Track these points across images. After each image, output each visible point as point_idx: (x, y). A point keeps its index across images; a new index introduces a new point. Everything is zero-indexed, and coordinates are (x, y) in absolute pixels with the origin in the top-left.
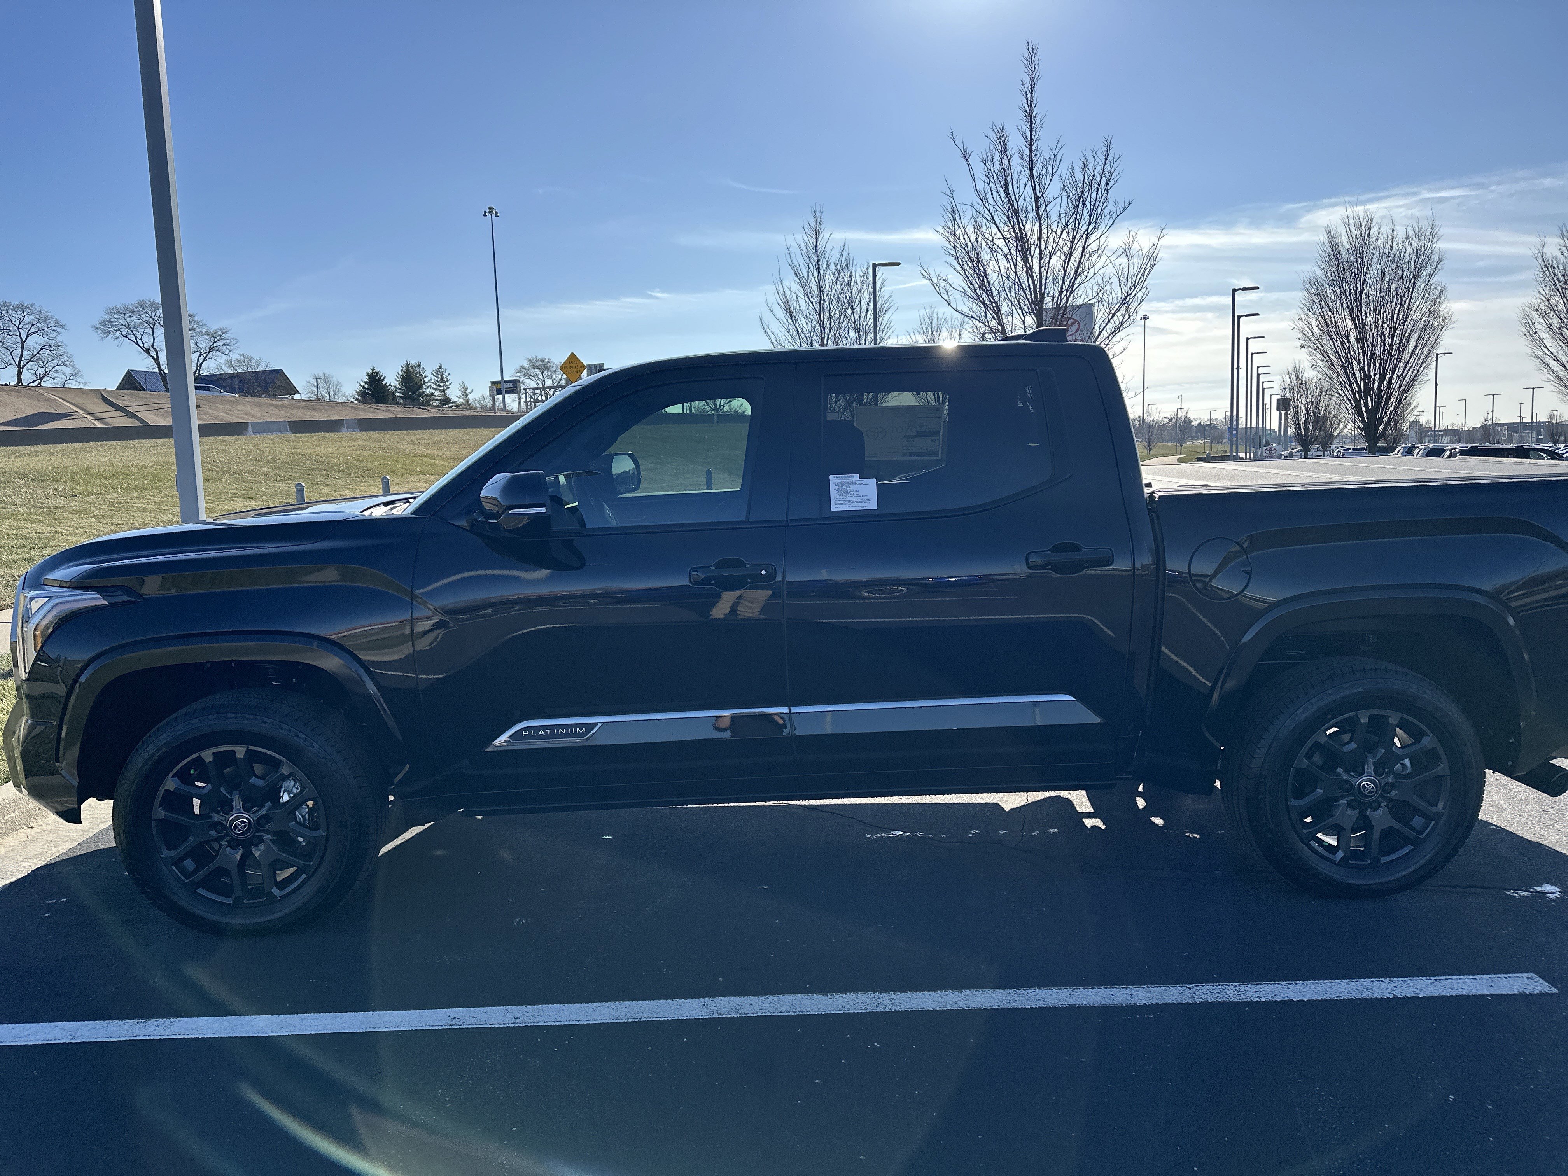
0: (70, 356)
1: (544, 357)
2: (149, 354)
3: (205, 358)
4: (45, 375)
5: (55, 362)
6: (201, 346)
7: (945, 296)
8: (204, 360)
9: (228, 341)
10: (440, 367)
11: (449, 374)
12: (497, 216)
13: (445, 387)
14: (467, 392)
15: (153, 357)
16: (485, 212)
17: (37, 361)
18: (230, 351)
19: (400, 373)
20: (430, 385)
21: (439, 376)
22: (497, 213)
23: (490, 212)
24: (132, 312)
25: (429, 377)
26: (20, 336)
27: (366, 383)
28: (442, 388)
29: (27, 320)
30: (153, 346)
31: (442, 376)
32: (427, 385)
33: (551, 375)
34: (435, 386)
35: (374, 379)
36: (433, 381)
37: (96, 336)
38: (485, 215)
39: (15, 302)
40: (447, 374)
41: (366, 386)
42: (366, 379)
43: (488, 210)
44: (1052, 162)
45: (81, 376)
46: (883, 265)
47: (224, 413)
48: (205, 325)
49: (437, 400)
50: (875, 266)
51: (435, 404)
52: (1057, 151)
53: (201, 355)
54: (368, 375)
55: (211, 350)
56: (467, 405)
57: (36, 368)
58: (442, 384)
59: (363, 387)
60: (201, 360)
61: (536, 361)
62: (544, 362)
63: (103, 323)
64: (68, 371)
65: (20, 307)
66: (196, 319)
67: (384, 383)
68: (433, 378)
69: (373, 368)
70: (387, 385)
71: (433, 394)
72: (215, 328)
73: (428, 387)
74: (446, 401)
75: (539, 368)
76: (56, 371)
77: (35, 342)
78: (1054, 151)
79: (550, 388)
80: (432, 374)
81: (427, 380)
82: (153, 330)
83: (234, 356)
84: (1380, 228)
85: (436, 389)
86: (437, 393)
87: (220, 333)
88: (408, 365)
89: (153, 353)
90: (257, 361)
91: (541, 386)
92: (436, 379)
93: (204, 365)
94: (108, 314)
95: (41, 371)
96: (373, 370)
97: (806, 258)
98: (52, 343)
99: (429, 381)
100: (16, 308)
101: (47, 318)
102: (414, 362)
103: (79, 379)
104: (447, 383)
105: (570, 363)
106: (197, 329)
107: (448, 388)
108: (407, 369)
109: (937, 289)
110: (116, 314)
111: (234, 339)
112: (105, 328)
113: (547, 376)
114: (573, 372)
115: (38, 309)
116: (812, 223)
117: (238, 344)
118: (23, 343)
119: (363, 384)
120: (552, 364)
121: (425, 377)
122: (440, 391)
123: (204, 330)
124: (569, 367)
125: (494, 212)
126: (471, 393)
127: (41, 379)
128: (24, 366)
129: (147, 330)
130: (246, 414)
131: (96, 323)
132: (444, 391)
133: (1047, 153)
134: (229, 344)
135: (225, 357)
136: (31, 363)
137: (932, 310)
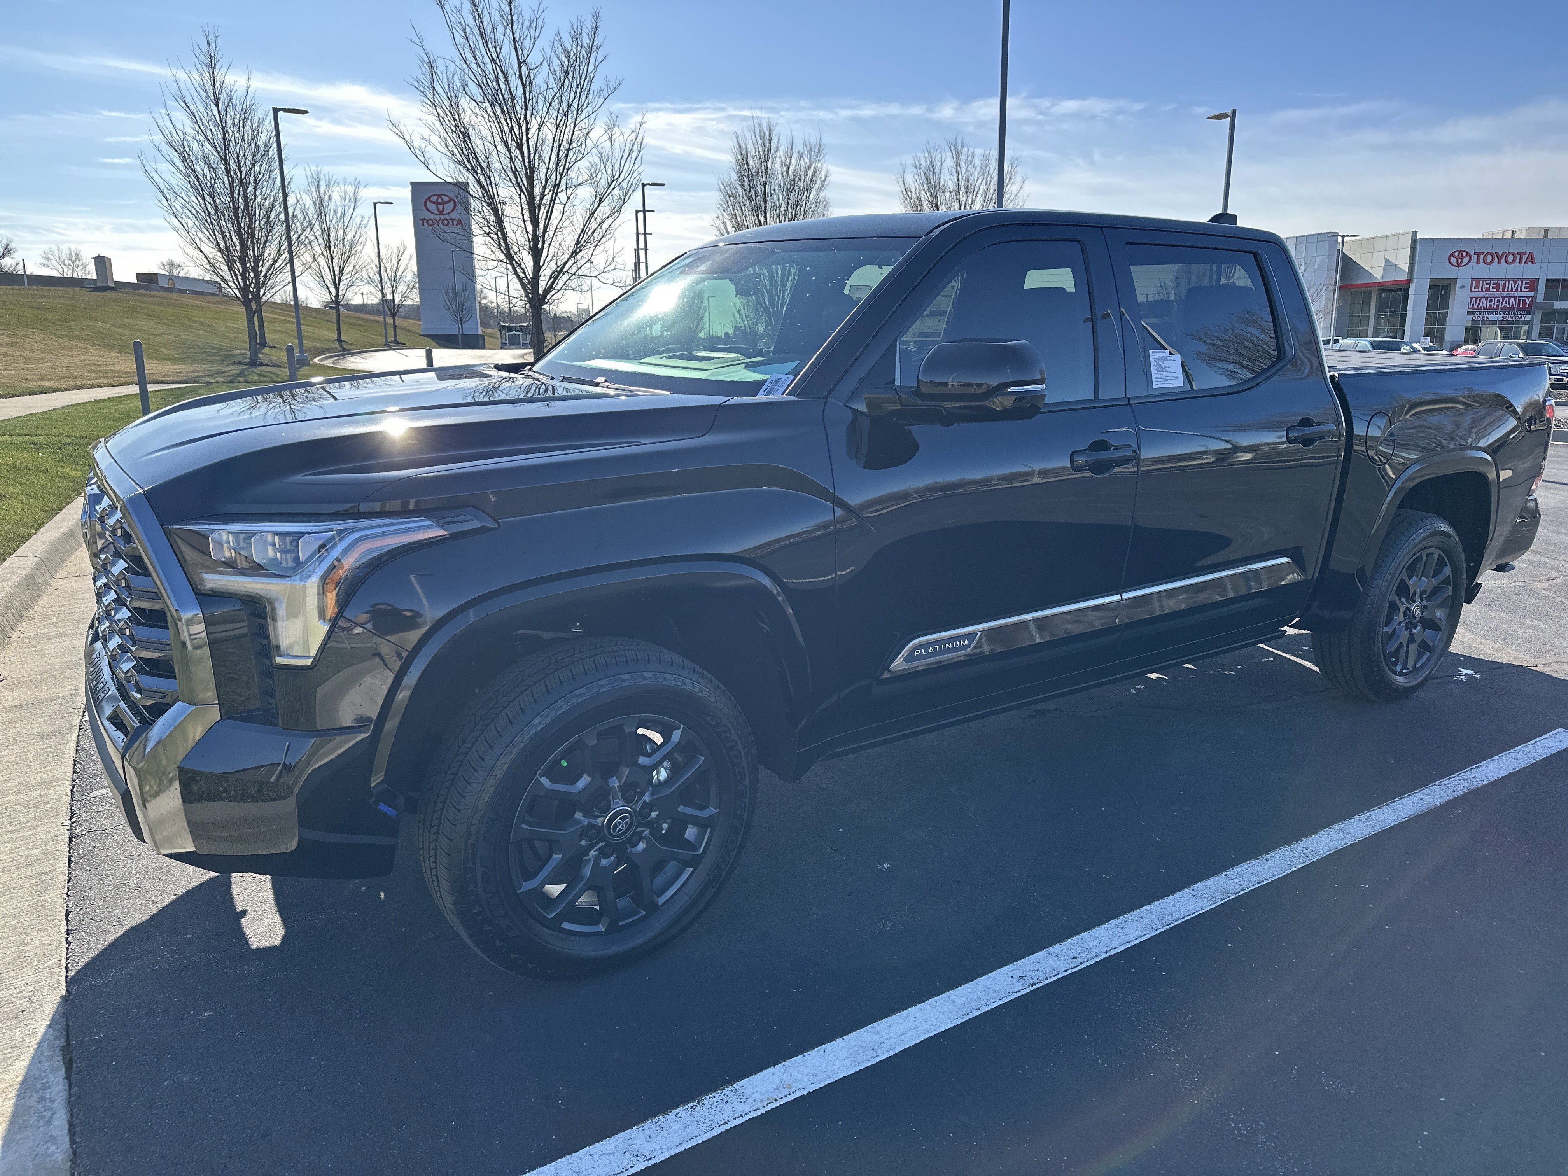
7: (422, 159)
44: (536, 26)
46: (285, 110)
50: (276, 111)
52: (539, 13)
78: (536, 13)
84: (779, 139)
97: (199, 89)
109: (412, 148)
116: (205, 48)
133: (527, 15)
137: (319, 169)
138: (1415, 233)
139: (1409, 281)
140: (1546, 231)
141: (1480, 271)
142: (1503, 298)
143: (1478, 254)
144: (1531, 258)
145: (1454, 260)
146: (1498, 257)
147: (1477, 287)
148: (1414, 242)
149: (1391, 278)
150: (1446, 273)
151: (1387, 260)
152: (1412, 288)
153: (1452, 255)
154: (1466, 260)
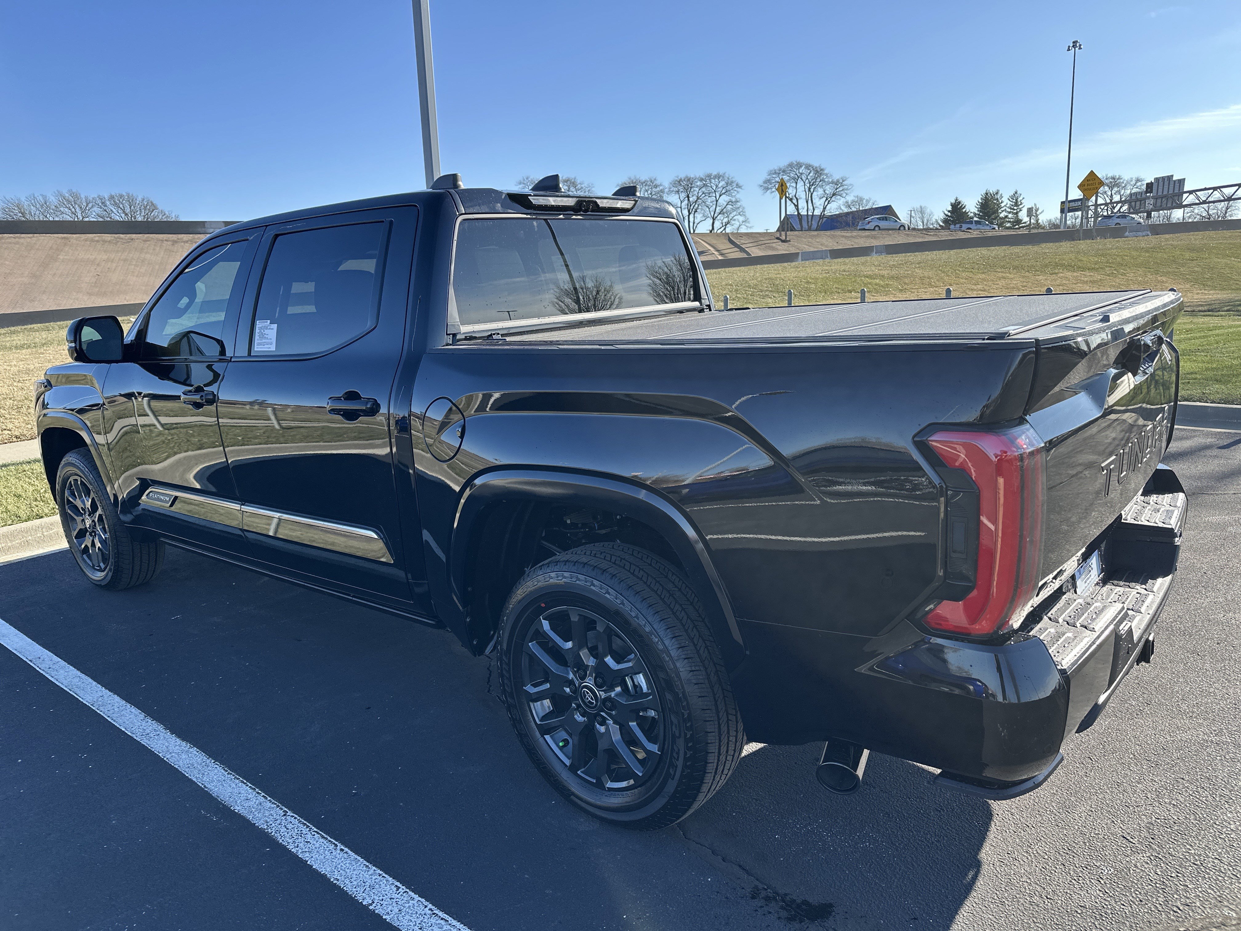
0: (744, 208)
1: (1115, 174)
2: (792, 202)
3: (829, 201)
4: (728, 223)
5: (735, 213)
6: (828, 192)
8: (828, 203)
9: (846, 187)
10: (1016, 193)
11: (1023, 198)
12: (1080, 48)
13: (1018, 210)
14: (1038, 213)
15: (794, 204)
16: (1069, 47)
17: (723, 214)
18: (847, 194)
19: (980, 201)
20: (1005, 209)
21: (1014, 201)
22: (1080, 45)
23: (1073, 46)
24: (784, 171)
25: (1006, 202)
26: (716, 197)
27: (949, 211)
28: (1015, 211)
29: (720, 185)
30: (795, 196)
31: (1016, 200)
32: (1002, 209)
33: (1119, 192)
34: (1009, 210)
35: (957, 208)
36: (1008, 206)
37: (760, 191)
38: (1069, 50)
39: (714, 173)
40: (1021, 198)
41: (949, 214)
42: (950, 208)
43: (1071, 45)
45: (749, 222)
47: (806, 245)
48: (831, 176)
49: (1009, 222)
51: (1007, 225)
53: (827, 199)
54: (952, 205)
55: (834, 194)
56: (1038, 225)
57: (722, 218)
58: (1015, 208)
59: (947, 215)
60: (826, 203)
61: (1106, 179)
62: (1114, 179)
63: (765, 182)
64: (741, 219)
65: (718, 177)
66: (825, 172)
67: (964, 210)
68: (1009, 202)
69: (957, 198)
70: (967, 211)
71: (1006, 217)
72: (838, 178)
73: (1003, 211)
74: (1018, 221)
75: (1108, 186)
76: (735, 220)
77: (724, 200)
79: (1117, 203)
80: (1009, 199)
81: (1003, 205)
82: (796, 183)
83: (850, 198)
85: (1009, 213)
86: (1010, 216)
87: (841, 181)
88: (987, 194)
89: (795, 201)
90: (867, 200)
91: (1108, 201)
92: (1011, 203)
93: (828, 207)
94: (769, 175)
95: (726, 220)
96: (956, 200)
98: (734, 200)
99: (1005, 206)
100: (715, 177)
101: (732, 182)
102: (992, 190)
103: (747, 224)
104: (1020, 207)
105: (1088, 181)
106: (826, 180)
107: (1021, 210)
108: (986, 197)
110: (774, 174)
111: (851, 185)
112: (766, 185)
113: (1117, 192)
114: (1090, 189)
115: (727, 176)
117: (853, 188)
118: (717, 201)
119: (947, 213)
120: (1122, 181)
121: (1002, 203)
122: (1013, 213)
123: (830, 180)
124: (1086, 185)
125: (1078, 45)
126: (1041, 213)
127: (726, 225)
128: (716, 217)
129: (792, 185)
130: (821, 245)
131: (761, 183)
132: (1017, 213)
134: (847, 189)
135: (843, 200)
136: (720, 215)
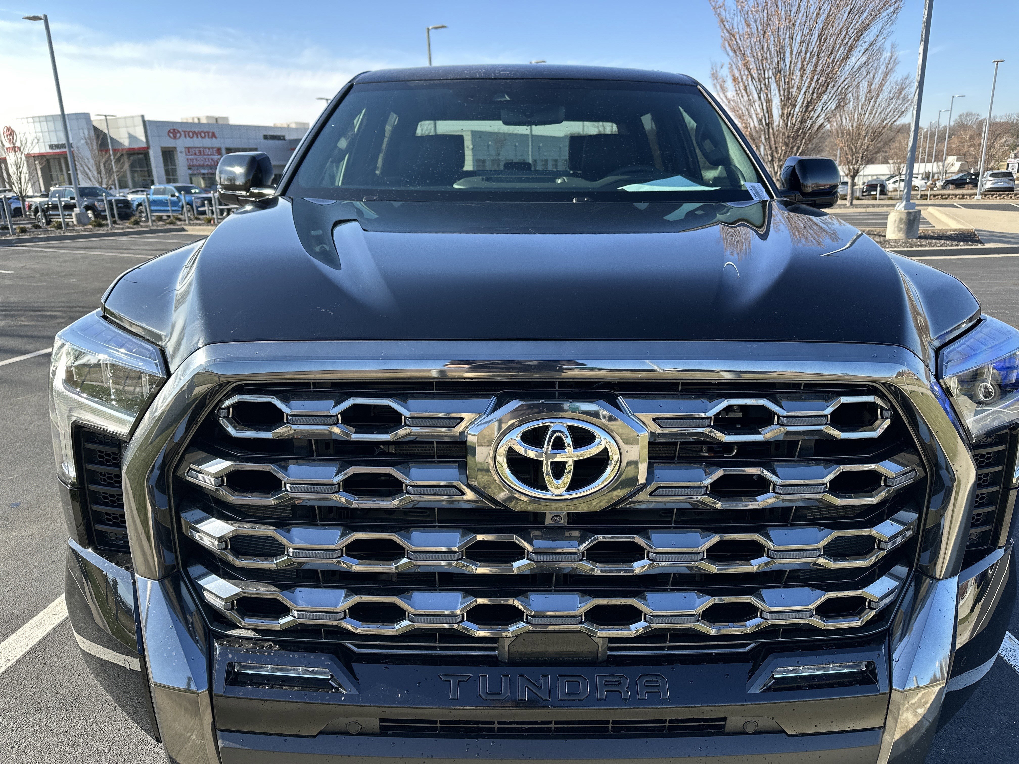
138: (143, 117)
139: (148, 148)
140: (216, 119)
141: (189, 142)
142: (205, 159)
143: (185, 132)
144: (214, 135)
145: (171, 135)
146: (197, 134)
147: (189, 152)
148: (144, 122)
149: (135, 146)
150: (169, 143)
151: (129, 134)
152: (151, 152)
153: (169, 132)
154: (178, 135)
